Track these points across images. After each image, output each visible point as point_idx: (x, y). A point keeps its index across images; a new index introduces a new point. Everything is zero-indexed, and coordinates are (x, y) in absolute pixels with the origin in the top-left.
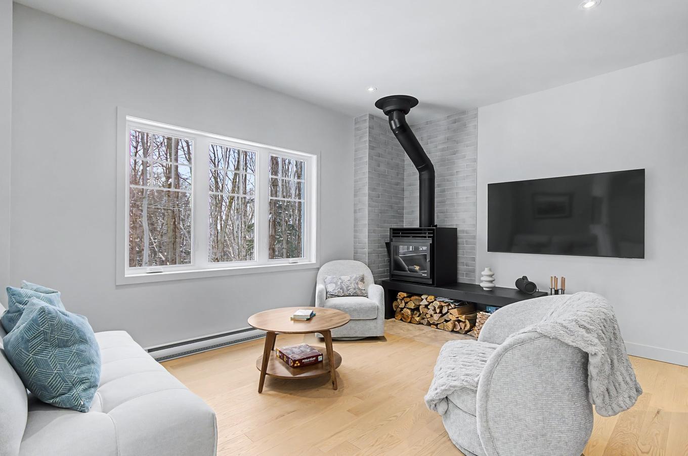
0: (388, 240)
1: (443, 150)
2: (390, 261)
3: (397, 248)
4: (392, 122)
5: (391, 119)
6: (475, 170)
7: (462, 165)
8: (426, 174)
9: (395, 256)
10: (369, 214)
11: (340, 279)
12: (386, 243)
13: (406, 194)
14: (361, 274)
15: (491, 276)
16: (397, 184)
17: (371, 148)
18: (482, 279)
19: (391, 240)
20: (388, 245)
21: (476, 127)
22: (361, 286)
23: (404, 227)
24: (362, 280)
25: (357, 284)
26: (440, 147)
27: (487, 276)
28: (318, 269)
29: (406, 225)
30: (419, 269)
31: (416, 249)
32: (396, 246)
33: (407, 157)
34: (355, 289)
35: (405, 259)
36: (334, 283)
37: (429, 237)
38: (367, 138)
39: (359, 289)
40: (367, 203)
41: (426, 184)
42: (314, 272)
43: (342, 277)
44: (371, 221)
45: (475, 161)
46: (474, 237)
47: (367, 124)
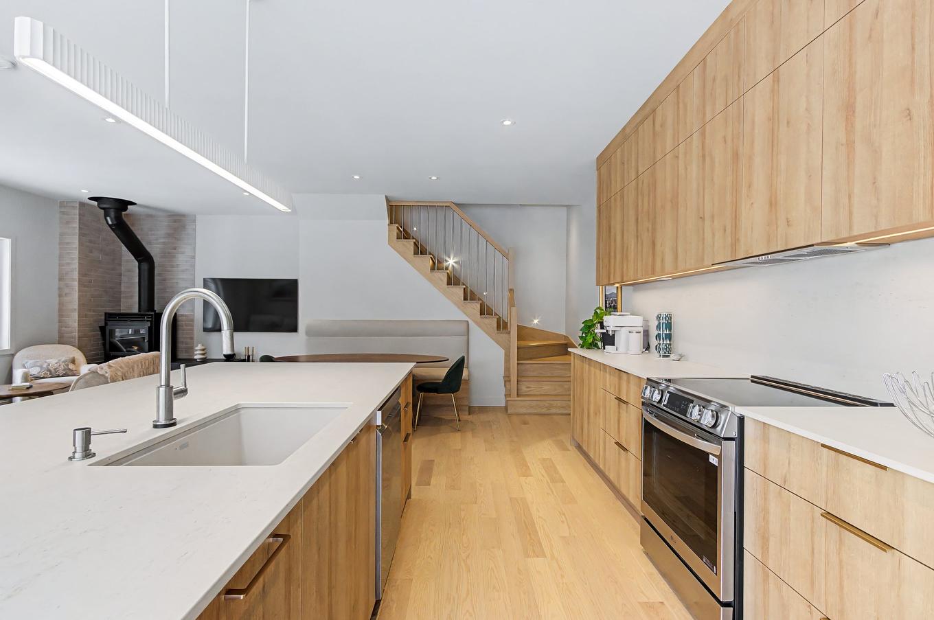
0: (102, 324)
1: (164, 243)
2: (104, 344)
3: (112, 332)
4: (108, 218)
5: (106, 215)
6: (193, 266)
7: (181, 260)
8: (145, 266)
9: (111, 340)
10: (79, 298)
11: (46, 362)
12: (100, 327)
13: (124, 279)
14: (71, 356)
15: (203, 350)
16: (113, 269)
17: (81, 235)
18: (196, 353)
19: (106, 324)
20: (102, 329)
21: (195, 230)
22: (71, 366)
23: (122, 312)
24: (73, 361)
25: (68, 365)
26: (162, 240)
27: (200, 350)
28: (13, 355)
29: (123, 310)
30: (137, 350)
31: (137, 332)
32: (112, 330)
33: (124, 248)
34: (64, 370)
35: (122, 342)
36: (38, 366)
37: (147, 321)
38: (77, 225)
39: (70, 369)
40: (77, 288)
41: (146, 274)
42: (8, 359)
43: (48, 361)
44: (81, 305)
45: (194, 257)
46: (193, 320)
47: (77, 212)
